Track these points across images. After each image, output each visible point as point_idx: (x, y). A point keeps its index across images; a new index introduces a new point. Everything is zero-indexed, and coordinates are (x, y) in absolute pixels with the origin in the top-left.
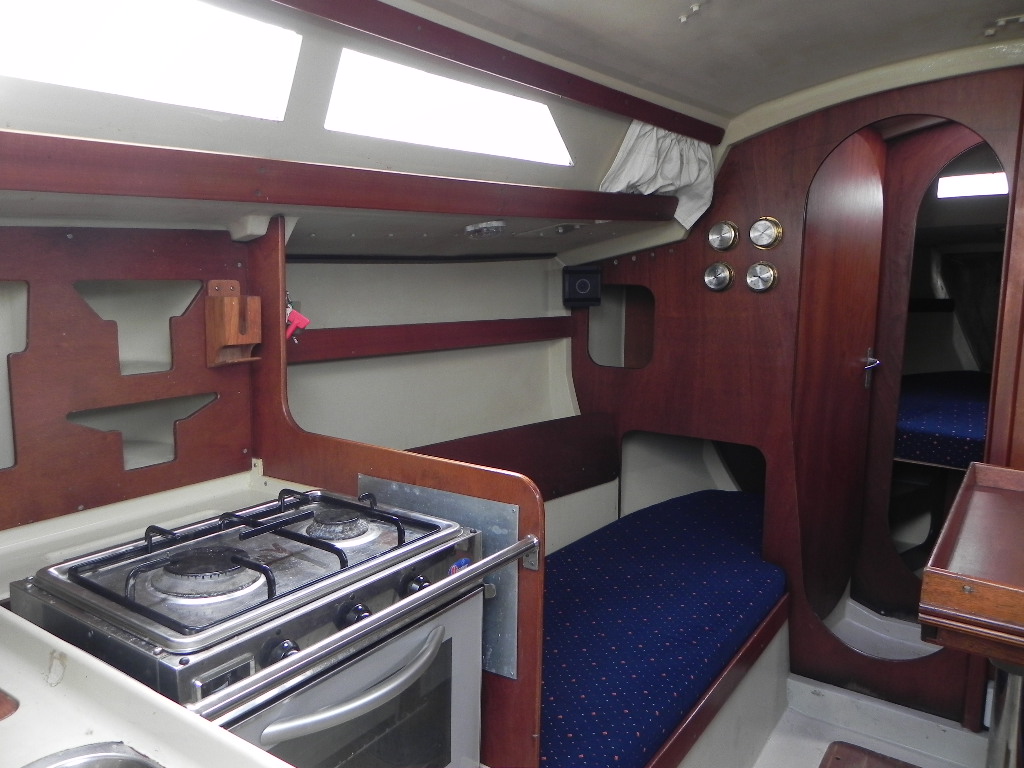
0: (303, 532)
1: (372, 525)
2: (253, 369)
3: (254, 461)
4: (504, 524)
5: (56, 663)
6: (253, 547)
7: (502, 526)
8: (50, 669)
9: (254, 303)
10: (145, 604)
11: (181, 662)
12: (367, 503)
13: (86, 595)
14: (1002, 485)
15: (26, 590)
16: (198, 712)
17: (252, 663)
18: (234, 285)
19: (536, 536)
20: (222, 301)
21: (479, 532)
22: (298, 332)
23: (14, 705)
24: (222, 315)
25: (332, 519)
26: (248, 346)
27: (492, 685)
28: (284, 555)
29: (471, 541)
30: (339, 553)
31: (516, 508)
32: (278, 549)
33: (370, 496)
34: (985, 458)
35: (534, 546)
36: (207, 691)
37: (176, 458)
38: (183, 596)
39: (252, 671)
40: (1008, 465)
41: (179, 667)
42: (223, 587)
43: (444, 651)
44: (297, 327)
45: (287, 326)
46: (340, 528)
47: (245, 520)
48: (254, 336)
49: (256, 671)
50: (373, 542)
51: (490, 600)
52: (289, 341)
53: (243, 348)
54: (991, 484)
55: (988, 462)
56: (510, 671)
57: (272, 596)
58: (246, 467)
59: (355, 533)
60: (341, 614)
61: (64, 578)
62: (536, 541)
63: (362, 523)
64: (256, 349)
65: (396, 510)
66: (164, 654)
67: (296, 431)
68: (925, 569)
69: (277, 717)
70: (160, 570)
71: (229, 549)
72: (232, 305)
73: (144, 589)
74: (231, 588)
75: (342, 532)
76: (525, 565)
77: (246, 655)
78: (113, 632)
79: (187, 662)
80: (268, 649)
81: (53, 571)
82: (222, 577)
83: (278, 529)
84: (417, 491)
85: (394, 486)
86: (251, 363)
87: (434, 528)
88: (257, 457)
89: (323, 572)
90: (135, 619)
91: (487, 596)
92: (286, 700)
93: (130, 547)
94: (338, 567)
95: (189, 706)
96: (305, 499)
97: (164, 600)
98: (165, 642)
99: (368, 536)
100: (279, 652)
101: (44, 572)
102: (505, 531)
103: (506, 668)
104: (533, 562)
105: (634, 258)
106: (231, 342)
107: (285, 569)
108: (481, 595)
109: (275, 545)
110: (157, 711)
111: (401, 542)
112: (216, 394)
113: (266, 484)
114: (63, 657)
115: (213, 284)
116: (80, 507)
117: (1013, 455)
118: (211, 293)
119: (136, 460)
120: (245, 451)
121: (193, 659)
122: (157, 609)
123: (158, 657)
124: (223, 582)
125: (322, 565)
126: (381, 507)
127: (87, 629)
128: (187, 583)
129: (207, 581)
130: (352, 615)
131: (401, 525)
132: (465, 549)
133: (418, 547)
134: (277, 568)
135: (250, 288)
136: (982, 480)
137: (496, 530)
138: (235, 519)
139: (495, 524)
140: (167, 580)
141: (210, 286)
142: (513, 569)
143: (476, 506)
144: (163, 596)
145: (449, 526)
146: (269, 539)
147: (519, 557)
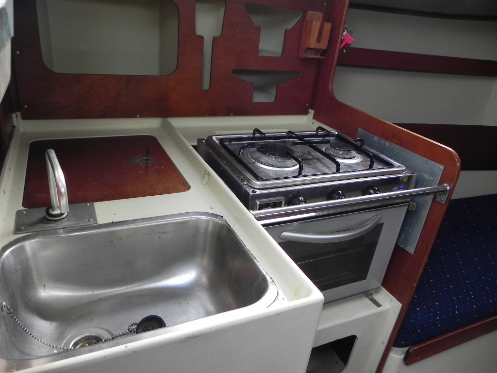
0: (324, 150)
1: (358, 155)
2: (319, 63)
3: (310, 110)
4: (432, 174)
5: (206, 176)
6: (298, 150)
7: (430, 175)
8: (204, 178)
9: (328, 26)
10: (245, 162)
11: (253, 191)
12: (359, 143)
13: (223, 151)
15: (203, 143)
16: (254, 215)
17: (283, 202)
18: (319, 15)
19: (449, 185)
20: (312, 23)
21: (416, 174)
22: (347, 46)
23: (189, 188)
24: (310, 31)
25: (339, 147)
26: (320, 50)
27: (398, 252)
28: (311, 158)
29: (410, 178)
30: (337, 164)
31: (442, 167)
32: (309, 154)
33: (362, 141)
35: (446, 191)
36: (262, 207)
37: (275, 101)
38: (262, 163)
39: (283, 206)
41: (252, 193)
42: (279, 164)
43: (378, 228)
44: (347, 44)
45: (342, 42)
46: (341, 152)
47: (297, 137)
48: (323, 45)
49: (285, 206)
50: (356, 164)
51: (411, 211)
52: (341, 51)
53: (316, 51)
56: (411, 249)
57: (300, 173)
58: (306, 113)
59: (349, 156)
60: (330, 193)
61: (217, 142)
62: (448, 188)
63: (354, 153)
64: (323, 52)
65: (373, 151)
66: (247, 186)
67: (333, 99)
69: (290, 229)
70: (255, 149)
71: (287, 148)
72: (316, 26)
73: (247, 156)
74: (283, 166)
75: (342, 154)
76: (437, 199)
77: (282, 198)
78: (230, 170)
79: (256, 192)
80: (292, 198)
81: (213, 137)
82: (280, 160)
83: (311, 145)
84: (387, 144)
85: (376, 138)
86: (319, 59)
87: (392, 165)
88: (312, 109)
89: (327, 171)
90: (240, 167)
91: (410, 209)
92: (295, 224)
93: (246, 136)
94: (335, 171)
95: (252, 212)
96: (329, 134)
97: (254, 163)
98: (249, 181)
99: (357, 159)
100: (296, 201)
101: (210, 137)
102: (431, 178)
103: (409, 247)
104: (443, 199)
106: (312, 46)
107: (309, 164)
108: (407, 207)
109: (308, 152)
110: (238, 208)
111: (371, 167)
112: (299, 73)
113: (313, 123)
114: (209, 174)
115: (310, 13)
116: (232, 114)
118: (308, 18)
119: (259, 98)
120: (307, 105)
121: (258, 192)
122: (249, 165)
123: (245, 186)
124: (280, 162)
125: (328, 167)
126: (365, 147)
127: (220, 166)
128: (265, 158)
129: (273, 160)
130: (335, 195)
131: (373, 160)
132: (405, 180)
133: (379, 172)
134: (306, 163)
135: (327, 18)
137: (426, 176)
138: (294, 135)
139: (426, 173)
140: (257, 154)
141: (307, 15)
142: (430, 199)
143: (419, 160)
144: (254, 161)
145: (399, 167)
146: (307, 148)
147: (435, 194)
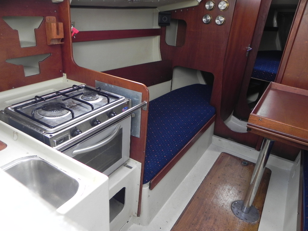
0: (81, 99)
1: (100, 96)
2: (61, 46)
3: (64, 74)
4: (138, 97)
5: (15, 135)
6: (67, 102)
7: (137, 98)
8: (14, 136)
9: (61, 25)
10: (37, 119)
11: (50, 136)
12: (98, 90)
13: (20, 116)
14: (278, 89)
15: (3, 114)
16: (56, 149)
17: (69, 136)
18: (54, 18)
19: (146, 101)
20: (51, 24)
21: (130, 100)
22: (75, 34)
23: (6, 146)
24: (51, 29)
25: (89, 95)
26: (60, 39)
27: (133, 138)
28: (75, 105)
29: (128, 102)
30: (91, 105)
31: (141, 93)
32: (74, 103)
33: (99, 88)
34: (275, 80)
35: (146, 104)
36: (58, 143)
37: (40, 73)
38: (46, 116)
39: (69, 138)
40: (281, 83)
41: (50, 137)
42: (59, 114)
43: (121, 131)
44: (75, 33)
45: (72, 32)
46: (91, 97)
47: (63, 94)
48: (61, 36)
49: (71, 138)
50: (101, 102)
51: (133, 118)
52: (73, 37)
53: (58, 39)
54: (275, 88)
55: (276, 82)
56: (138, 136)
57: (73, 118)
58: (61, 76)
59: (95, 99)
60: (93, 122)
61: (13, 110)
62: (146, 103)
63: (97, 95)
64: (62, 40)
65: (107, 92)
66: (45, 133)
67: (76, 66)
68: (251, 114)
69: (76, 149)
70: (41, 109)
71: (59, 103)
72: (54, 25)
73: (36, 114)
74: (61, 115)
75: (92, 99)
76: (143, 109)
77: (67, 134)
78: (30, 127)
79: (52, 136)
80: (74, 132)
81: (9, 108)
82: (59, 112)
83: (73, 98)
84: (113, 86)
85: (106, 84)
86: (61, 44)
87: (118, 98)
88: (65, 73)
89: (87, 110)
90: (36, 124)
91: (132, 117)
92: (78, 145)
93: (30, 101)
94: (91, 109)
95: (54, 147)
96: (79, 88)
97: (43, 118)
98: (45, 130)
99: (100, 99)
100: (76, 133)
101: (7, 108)
102: (138, 99)
103: (137, 135)
104: (146, 108)
105: (181, 11)
106: (55, 38)
107: (76, 109)
108: (131, 116)
109: (72, 102)
110: (45, 148)
111: (109, 103)
112: (51, 53)
113: (68, 81)
114: (17, 133)
115: (47, 18)
116: (13, 88)
117: (283, 80)
118: (47, 21)
119: (28, 73)
120: (61, 71)
121: (53, 135)
122: (40, 120)
123: (44, 134)
124: (59, 113)
125: (86, 108)
126: (102, 91)
127: (22, 126)
128: (48, 113)
129: (54, 113)
130: (96, 123)
131: (108, 96)
133: (114, 104)
134: (74, 109)
135: (59, 20)
136: (273, 87)
137: (135, 99)
138: (59, 93)
139: (135, 97)
140: (43, 112)
141: (46, 19)
142: (140, 110)
143: (130, 92)
144: (42, 116)
145: (122, 98)
146: (71, 100)
147: (141, 107)
